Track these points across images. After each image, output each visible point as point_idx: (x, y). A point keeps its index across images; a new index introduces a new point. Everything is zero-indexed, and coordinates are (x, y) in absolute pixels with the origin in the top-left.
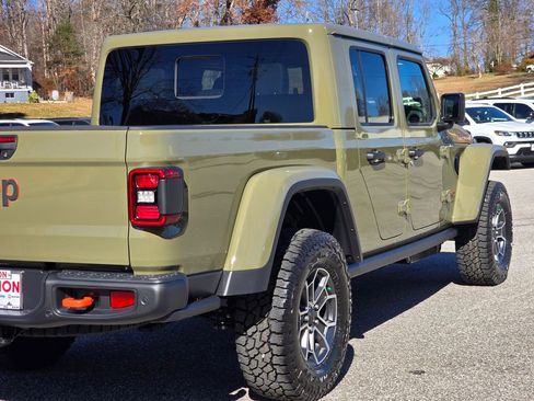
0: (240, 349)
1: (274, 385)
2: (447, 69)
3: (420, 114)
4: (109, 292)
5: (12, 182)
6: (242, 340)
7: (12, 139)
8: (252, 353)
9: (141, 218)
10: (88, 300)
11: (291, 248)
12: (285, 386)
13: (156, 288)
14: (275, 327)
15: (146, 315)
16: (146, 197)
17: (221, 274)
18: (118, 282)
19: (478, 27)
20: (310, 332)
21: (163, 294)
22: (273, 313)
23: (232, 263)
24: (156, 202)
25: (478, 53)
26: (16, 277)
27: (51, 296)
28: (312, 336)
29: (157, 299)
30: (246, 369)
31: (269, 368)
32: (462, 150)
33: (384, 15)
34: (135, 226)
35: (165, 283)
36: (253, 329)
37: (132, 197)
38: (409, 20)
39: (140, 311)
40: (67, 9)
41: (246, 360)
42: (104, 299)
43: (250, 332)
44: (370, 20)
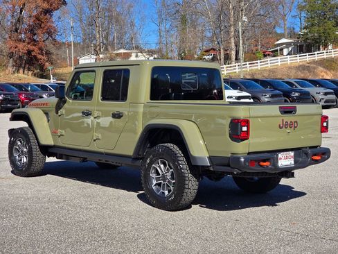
2: (156, 56)
5: (296, 122)
19: (174, 33)
25: (174, 47)
26: (292, 154)
33: (117, 21)
38: (133, 25)
44: (108, 24)
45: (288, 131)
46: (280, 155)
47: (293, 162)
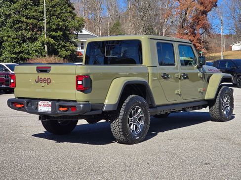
0: (112, 127)
1: (121, 138)
3: (192, 63)
4: (71, 107)
5: (49, 79)
6: (112, 124)
7: (50, 67)
8: (114, 128)
9: (79, 88)
10: (66, 109)
11: (127, 100)
12: (124, 138)
13: (81, 106)
14: (120, 121)
15: (79, 113)
16: (80, 83)
17: (103, 105)
18: (73, 104)
20: (134, 125)
21: (83, 107)
22: (120, 117)
23: (106, 102)
24: (82, 84)
26: (50, 103)
27: (57, 107)
28: (135, 126)
29: (81, 108)
30: (113, 133)
31: (119, 133)
32: (212, 75)
34: (78, 90)
35: (84, 104)
36: (114, 121)
37: (77, 82)
39: (78, 111)
40: (118, 16)
41: (113, 130)
42: (70, 109)
43: (114, 122)
45: (43, 85)
46: (40, 103)
47: (50, 110)
